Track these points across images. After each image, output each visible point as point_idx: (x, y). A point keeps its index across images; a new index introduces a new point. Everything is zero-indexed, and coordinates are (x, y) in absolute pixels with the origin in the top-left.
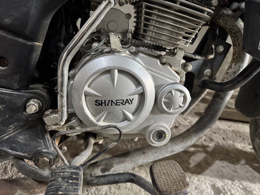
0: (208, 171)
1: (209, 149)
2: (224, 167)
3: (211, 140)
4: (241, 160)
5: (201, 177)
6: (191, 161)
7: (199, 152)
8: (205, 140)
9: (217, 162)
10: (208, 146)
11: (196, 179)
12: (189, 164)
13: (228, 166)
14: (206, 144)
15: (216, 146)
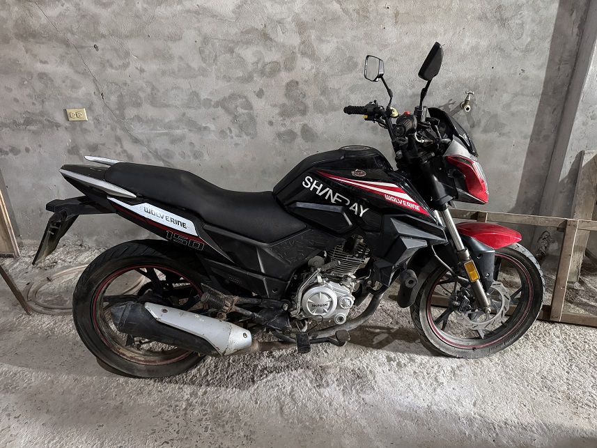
0: (386, 347)
1: (392, 331)
2: (400, 345)
3: (397, 323)
4: (417, 339)
5: (380, 351)
6: (374, 340)
7: (383, 332)
8: (391, 323)
9: (397, 340)
10: (392, 329)
11: (376, 352)
12: (373, 342)
13: (404, 344)
14: (391, 326)
15: (400, 328)
